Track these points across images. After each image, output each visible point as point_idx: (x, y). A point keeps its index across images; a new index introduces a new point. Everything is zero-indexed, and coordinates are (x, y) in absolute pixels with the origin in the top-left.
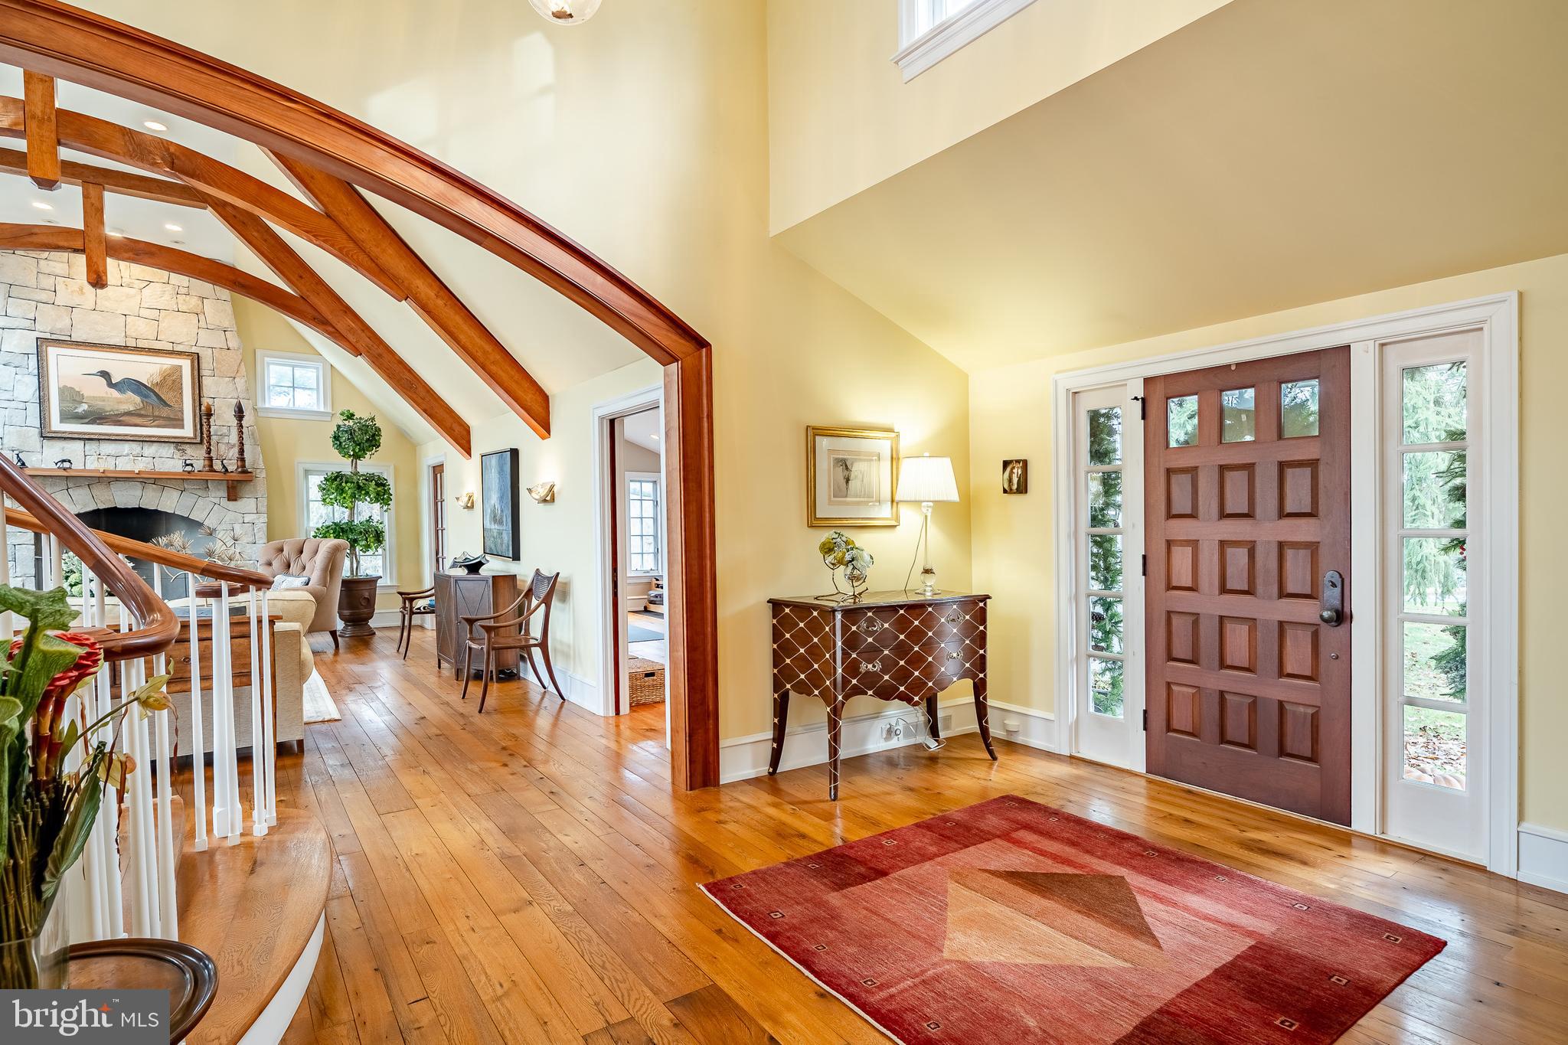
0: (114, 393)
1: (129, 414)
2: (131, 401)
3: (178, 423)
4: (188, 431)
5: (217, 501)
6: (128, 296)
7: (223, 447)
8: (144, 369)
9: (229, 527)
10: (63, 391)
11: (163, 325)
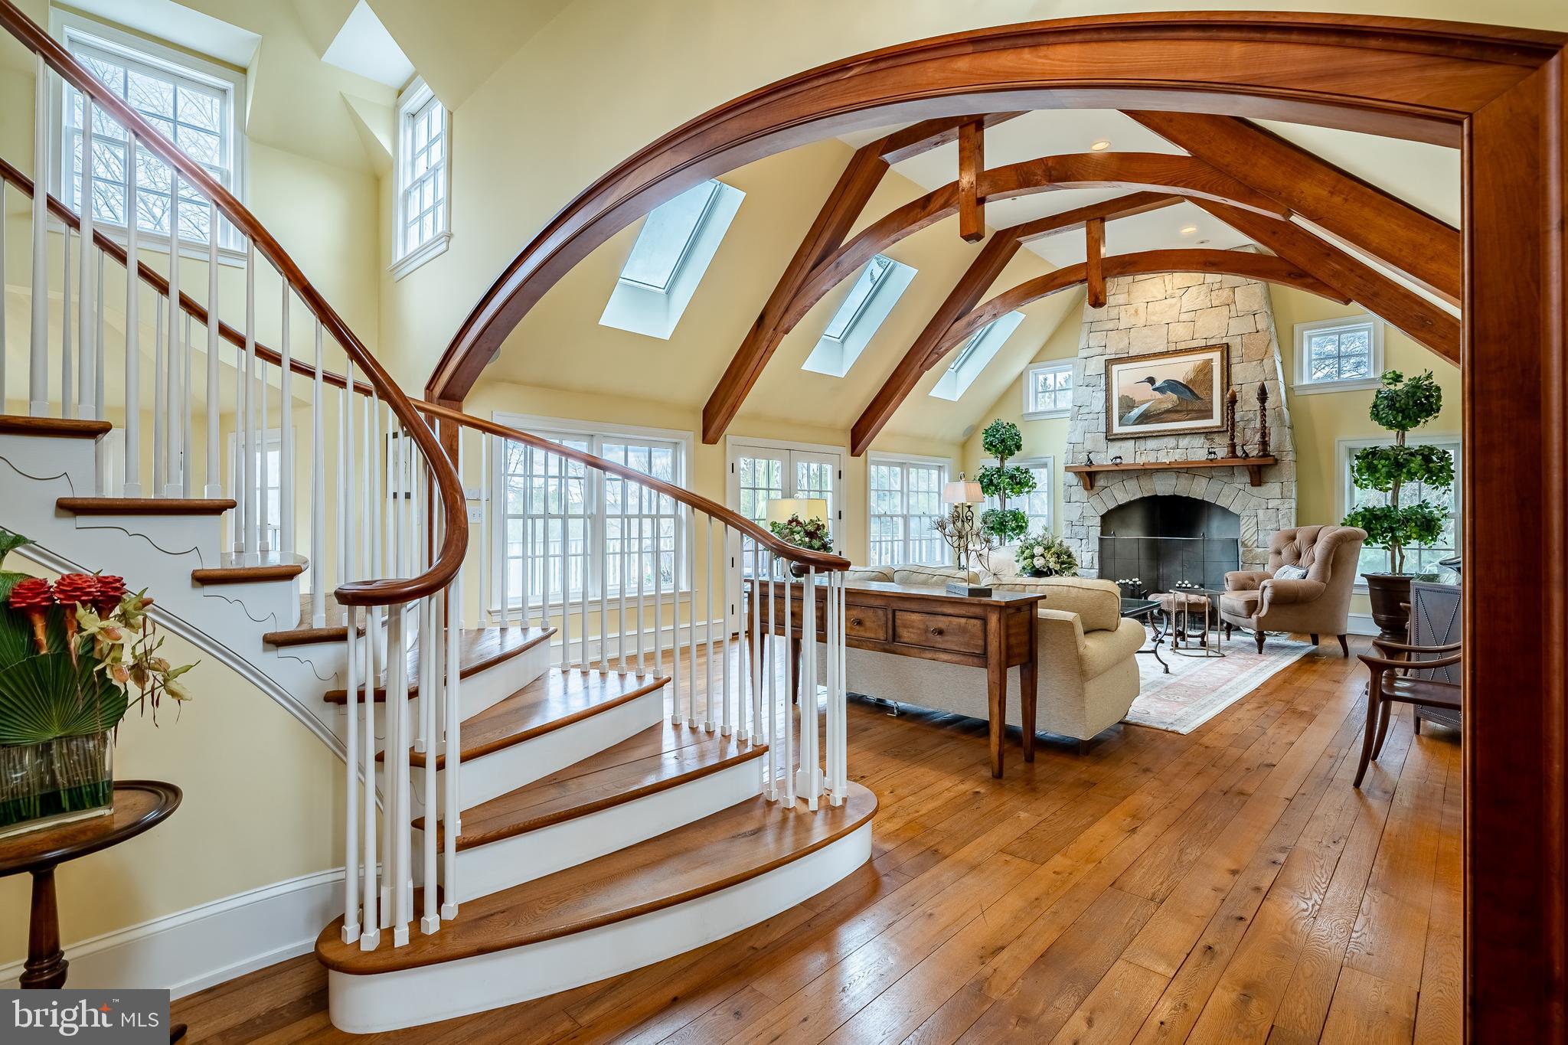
1: (1168, 411)
2: (1171, 399)
3: (1207, 414)
4: (1216, 421)
5: (1241, 486)
6: (1171, 306)
7: (1250, 431)
8: (1181, 369)
9: (1253, 513)
10: (1120, 399)
11: (1199, 324)
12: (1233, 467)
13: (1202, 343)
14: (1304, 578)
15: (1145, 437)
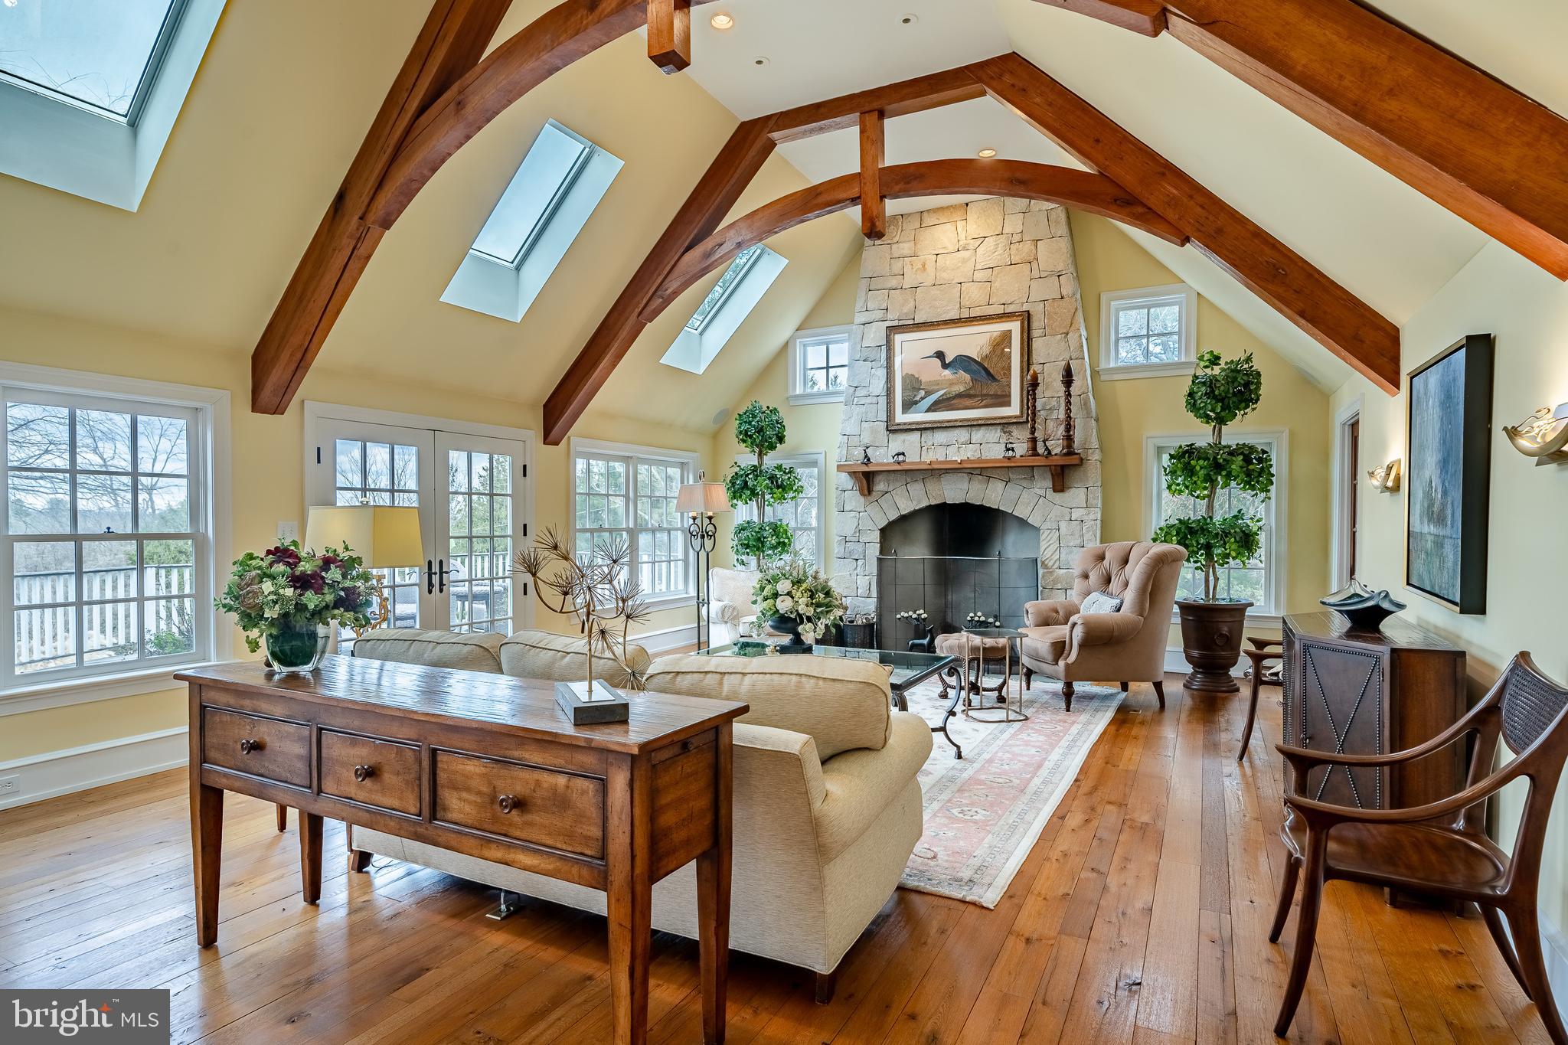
1: (959, 396)
2: (961, 381)
3: (1004, 400)
4: (1014, 410)
5: (1041, 492)
6: (964, 261)
7: (1052, 423)
8: (973, 342)
9: (1055, 526)
10: (904, 379)
11: (996, 285)
12: (1033, 467)
13: (1000, 310)
14: (1119, 610)
15: (933, 428)
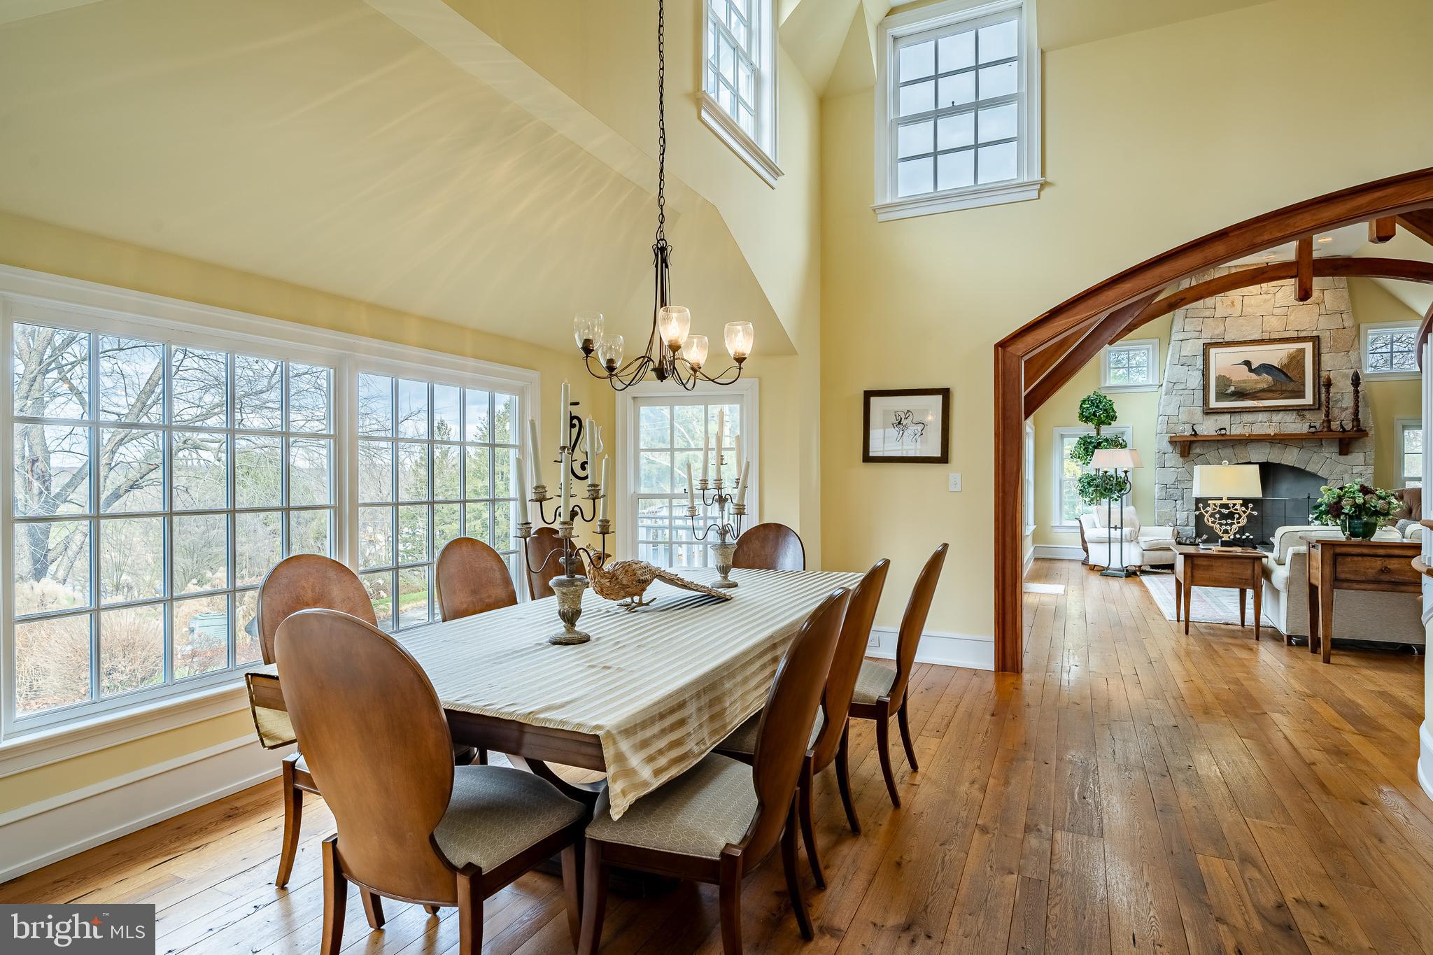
0: (1253, 376)
1: (1263, 390)
2: (1266, 380)
3: (1301, 395)
4: (1308, 400)
5: (1327, 455)
6: (1265, 301)
7: (1337, 410)
8: (1276, 355)
9: (1339, 477)
10: (1218, 378)
11: (1291, 318)
12: (1322, 439)
13: (1295, 335)
15: (1240, 412)
